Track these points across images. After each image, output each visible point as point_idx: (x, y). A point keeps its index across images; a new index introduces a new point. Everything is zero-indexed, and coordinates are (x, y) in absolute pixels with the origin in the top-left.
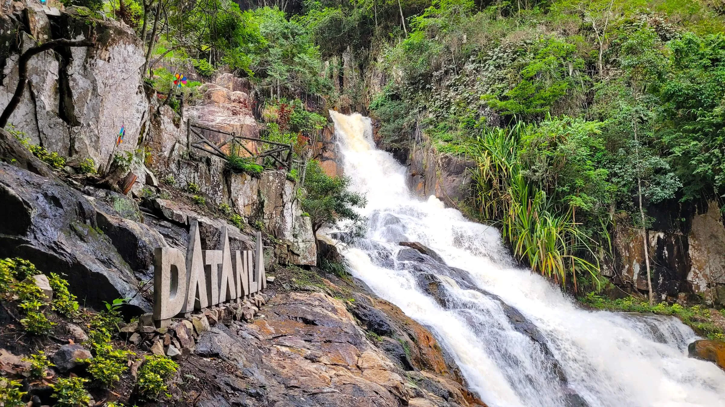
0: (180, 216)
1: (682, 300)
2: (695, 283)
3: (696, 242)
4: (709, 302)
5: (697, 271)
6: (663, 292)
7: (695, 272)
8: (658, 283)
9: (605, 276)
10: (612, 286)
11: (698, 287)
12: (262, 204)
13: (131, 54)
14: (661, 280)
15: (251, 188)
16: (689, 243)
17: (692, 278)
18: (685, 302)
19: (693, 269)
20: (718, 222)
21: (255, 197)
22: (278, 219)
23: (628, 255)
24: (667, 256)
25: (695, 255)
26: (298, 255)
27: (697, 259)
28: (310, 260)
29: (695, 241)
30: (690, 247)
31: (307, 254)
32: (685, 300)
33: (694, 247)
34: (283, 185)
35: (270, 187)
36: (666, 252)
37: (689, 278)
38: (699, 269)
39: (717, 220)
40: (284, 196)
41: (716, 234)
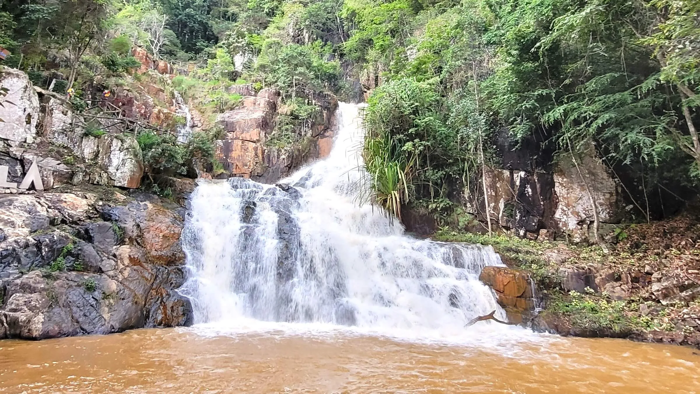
0: (15, 155)
1: (544, 236)
2: (563, 220)
3: (565, 180)
4: (578, 240)
5: (565, 208)
6: (521, 227)
7: (562, 210)
8: (516, 219)
9: (469, 213)
10: (476, 222)
11: (566, 224)
12: (99, 152)
13: (15, 82)
14: (519, 216)
15: (94, 144)
16: (555, 181)
17: (560, 215)
18: (547, 238)
19: (560, 206)
20: (594, 158)
21: (95, 148)
22: (107, 160)
23: (493, 194)
24: (530, 194)
25: (563, 192)
26: (114, 180)
27: (566, 196)
28: (123, 183)
29: (563, 179)
30: (557, 184)
31: (121, 180)
32: (546, 236)
33: (561, 184)
34: (112, 140)
35: (105, 142)
36: (530, 190)
37: (557, 215)
38: (567, 205)
39: (592, 157)
40: (112, 147)
41: (594, 171)
